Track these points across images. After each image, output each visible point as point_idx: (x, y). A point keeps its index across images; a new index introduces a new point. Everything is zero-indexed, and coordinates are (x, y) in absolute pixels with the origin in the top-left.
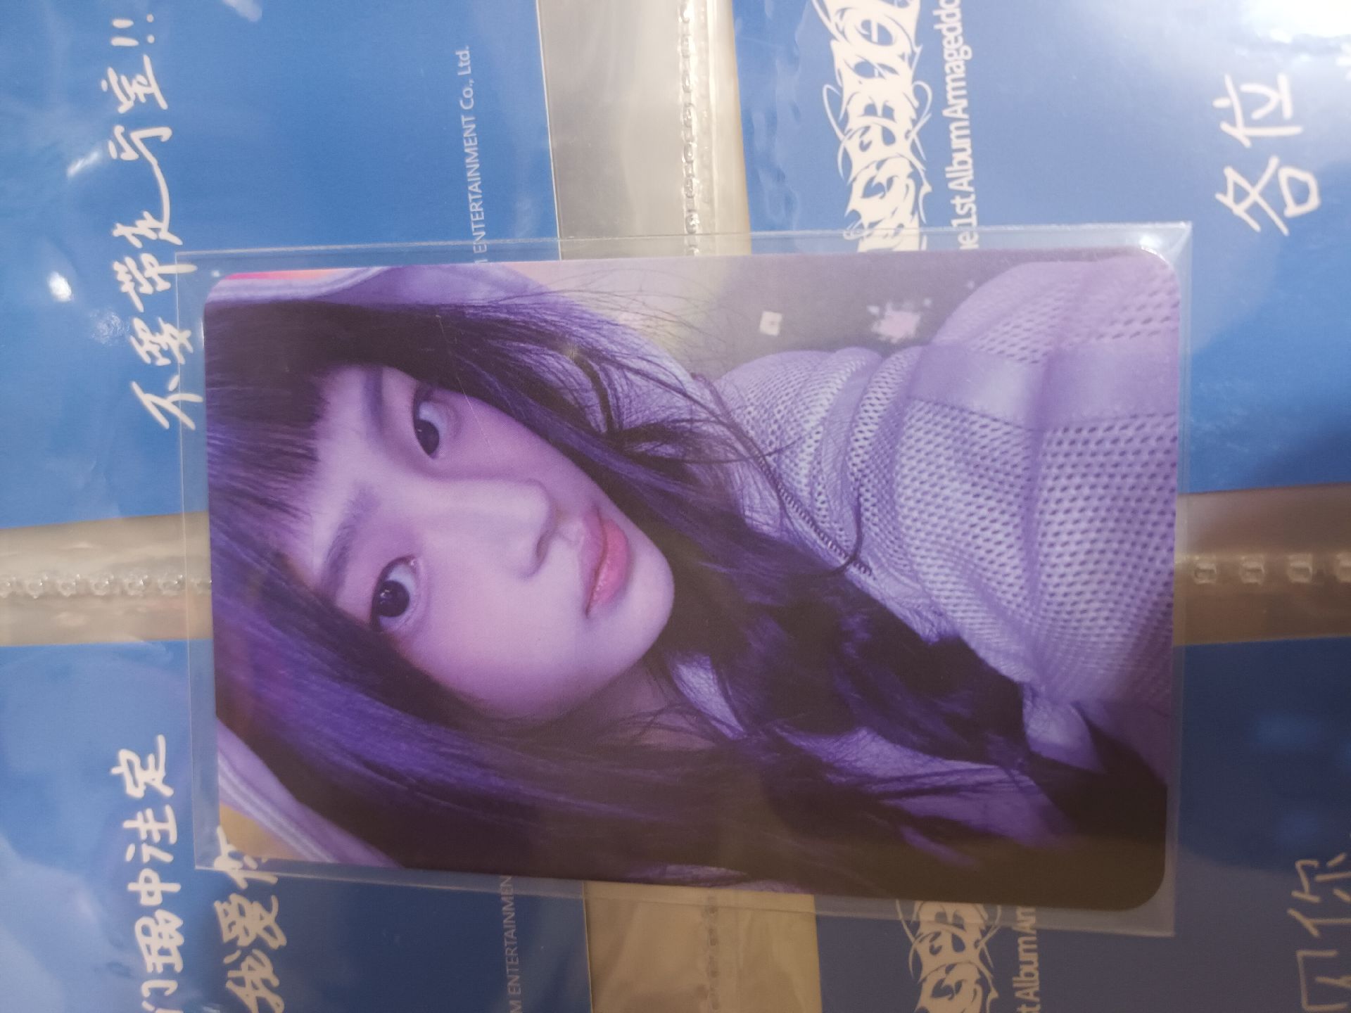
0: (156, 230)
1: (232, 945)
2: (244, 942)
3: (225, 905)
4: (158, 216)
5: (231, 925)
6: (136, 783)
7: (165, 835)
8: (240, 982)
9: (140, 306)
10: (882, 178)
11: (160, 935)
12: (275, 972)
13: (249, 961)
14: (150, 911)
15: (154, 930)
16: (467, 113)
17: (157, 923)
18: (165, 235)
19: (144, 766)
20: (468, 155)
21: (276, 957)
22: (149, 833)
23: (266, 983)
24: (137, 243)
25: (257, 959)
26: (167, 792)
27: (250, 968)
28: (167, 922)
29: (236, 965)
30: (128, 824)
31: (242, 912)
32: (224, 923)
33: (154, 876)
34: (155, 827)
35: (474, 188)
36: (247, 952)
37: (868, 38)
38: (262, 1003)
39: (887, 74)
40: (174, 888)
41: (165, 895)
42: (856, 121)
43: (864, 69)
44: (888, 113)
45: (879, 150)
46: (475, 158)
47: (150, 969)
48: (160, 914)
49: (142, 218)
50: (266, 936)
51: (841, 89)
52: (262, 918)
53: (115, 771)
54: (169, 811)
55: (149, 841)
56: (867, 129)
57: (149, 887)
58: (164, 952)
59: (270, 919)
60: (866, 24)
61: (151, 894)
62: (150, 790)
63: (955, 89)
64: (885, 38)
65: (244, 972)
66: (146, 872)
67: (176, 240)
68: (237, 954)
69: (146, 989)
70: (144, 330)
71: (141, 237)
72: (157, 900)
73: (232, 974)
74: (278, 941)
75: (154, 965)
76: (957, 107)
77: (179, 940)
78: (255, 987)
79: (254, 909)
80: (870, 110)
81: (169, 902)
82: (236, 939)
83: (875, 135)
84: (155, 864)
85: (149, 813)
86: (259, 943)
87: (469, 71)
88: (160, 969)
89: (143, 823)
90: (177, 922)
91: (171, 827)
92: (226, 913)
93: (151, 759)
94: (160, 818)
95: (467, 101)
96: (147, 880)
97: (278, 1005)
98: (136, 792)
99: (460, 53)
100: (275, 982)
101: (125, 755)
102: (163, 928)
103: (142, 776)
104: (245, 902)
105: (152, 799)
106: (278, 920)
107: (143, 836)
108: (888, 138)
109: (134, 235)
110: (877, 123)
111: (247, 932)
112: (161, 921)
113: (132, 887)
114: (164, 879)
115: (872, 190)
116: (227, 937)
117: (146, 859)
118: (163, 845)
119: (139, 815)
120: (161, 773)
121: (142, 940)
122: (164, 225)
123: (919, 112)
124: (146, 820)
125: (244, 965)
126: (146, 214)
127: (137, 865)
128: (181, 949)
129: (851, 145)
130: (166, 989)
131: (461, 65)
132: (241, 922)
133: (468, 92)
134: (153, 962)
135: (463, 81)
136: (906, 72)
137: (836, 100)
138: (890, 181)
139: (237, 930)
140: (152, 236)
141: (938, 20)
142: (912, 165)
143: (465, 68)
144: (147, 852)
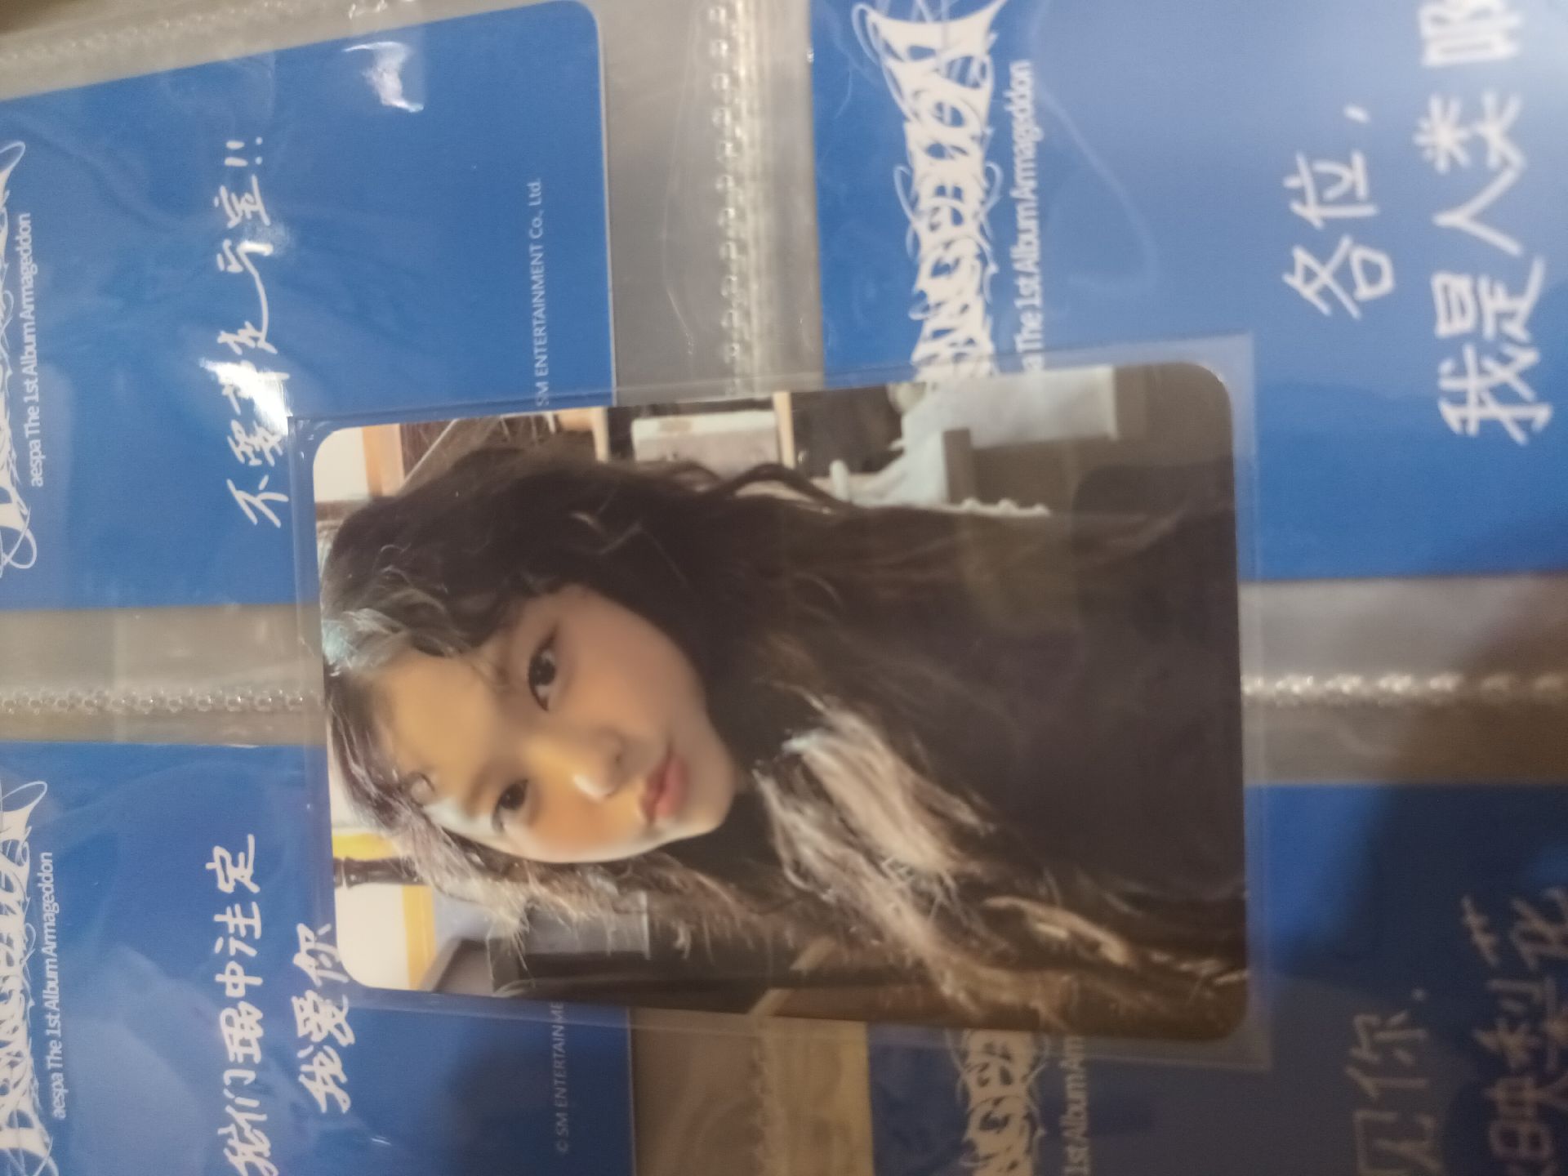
0: (256, 339)
1: (305, 1041)
2: (317, 1037)
3: (301, 1001)
4: (257, 326)
5: (306, 1020)
6: (227, 880)
7: (250, 929)
8: (311, 1076)
9: (238, 410)
10: (949, 259)
11: (242, 1026)
12: (345, 1069)
13: (321, 1056)
14: (233, 1003)
15: (237, 1021)
16: (536, 242)
17: (240, 1014)
18: (263, 344)
19: (235, 863)
20: (535, 282)
21: (346, 1054)
22: (237, 927)
23: (335, 1079)
24: (238, 351)
25: (328, 1056)
26: (254, 889)
27: (322, 1064)
28: (249, 1013)
29: (309, 1060)
30: (218, 918)
31: (316, 1009)
32: (300, 1017)
33: (239, 969)
34: (242, 921)
35: (539, 313)
36: (319, 1047)
37: (941, 119)
38: (330, 1098)
39: (958, 155)
40: (257, 981)
41: (248, 987)
42: (927, 201)
43: (937, 151)
44: (958, 193)
45: (948, 230)
46: (541, 285)
47: (232, 1058)
48: (244, 1006)
49: (243, 327)
50: (337, 1034)
51: (911, 170)
52: (334, 1016)
53: (209, 866)
54: (255, 907)
55: (237, 936)
56: (936, 210)
57: (234, 979)
58: (245, 1043)
59: (341, 1017)
60: (940, 107)
61: (235, 986)
62: (239, 886)
63: (1025, 170)
64: (957, 119)
65: (315, 1068)
66: (232, 965)
67: (271, 349)
68: (310, 1049)
69: (228, 1076)
70: (240, 432)
71: (241, 345)
72: (240, 992)
73: (305, 1068)
74: (347, 1039)
75: (236, 1055)
76: (1025, 187)
77: (259, 1032)
78: (325, 1083)
79: (327, 1008)
80: (941, 191)
81: (252, 995)
82: (310, 1033)
83: (945, 217)
84: (240, 957)
85: (237, 908)
86: (330, 1040)
87: (538, 203)
88: (241, 1060)
89: (232, 919)
90: (258, 1014)
91: (256, 922)
92: (302, 1009)
93: (241, 856)
94: (247, 914)
95: (536, 231)
96: (233, 973)
97: (345, 1101)
98: (227, 888)
99: (532, 185)
100: (343, 1079)
101: (219, 852)
102: (245, 1019)
103: (233, 873)
104: (319, 1000)
105: (241, 895)
106: (348, 1019)
107: (231, 930)
108: (957, 218)
109: (235, 342)
110: (947, 204)
111: (319, 1028)
112: (244, 1013)
113: (219, 978)
114: (247, 973)
115: (940, 270)
116: (302, 1032)
117: (232, 952)
118: (249, 939)
119: (229, 910)
120: (250, 871)
121: (226, 1030)
122: (262, 335)
123: (988, 192)
124: (234, 915)
125: (316, 1060)
126: (247, 324)
127: (225, 957)
128: (260, 1041)
129: (920, 225)
130: (245, 1079)
131: (532, 196)
132: (315, 1018)
133: (537, 222)
134: (235, 1051)
135: (534, 211)
136: (976, 153)
137: (908, 181)
138: (957, 262)
139: (311, 1026)
140: (252, 344)
141: (1009, 100)
142: (980, 247)
143: (535, 199)
144: (235, 945)
